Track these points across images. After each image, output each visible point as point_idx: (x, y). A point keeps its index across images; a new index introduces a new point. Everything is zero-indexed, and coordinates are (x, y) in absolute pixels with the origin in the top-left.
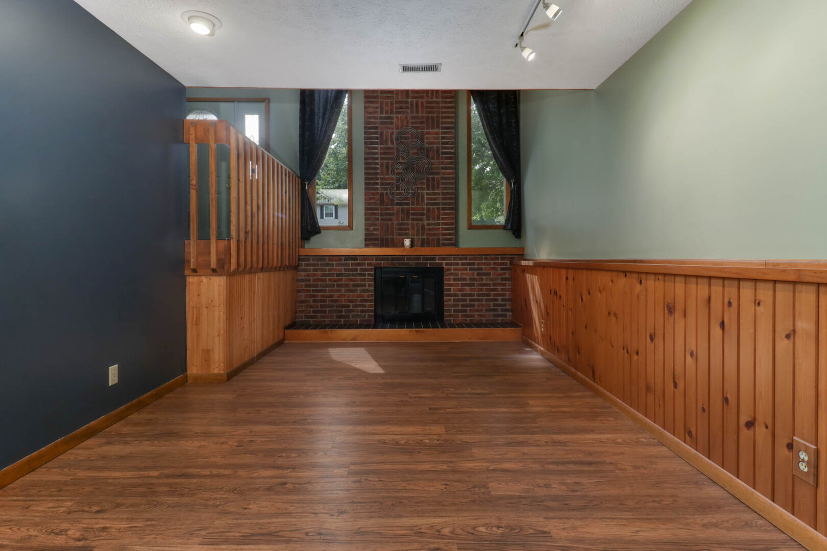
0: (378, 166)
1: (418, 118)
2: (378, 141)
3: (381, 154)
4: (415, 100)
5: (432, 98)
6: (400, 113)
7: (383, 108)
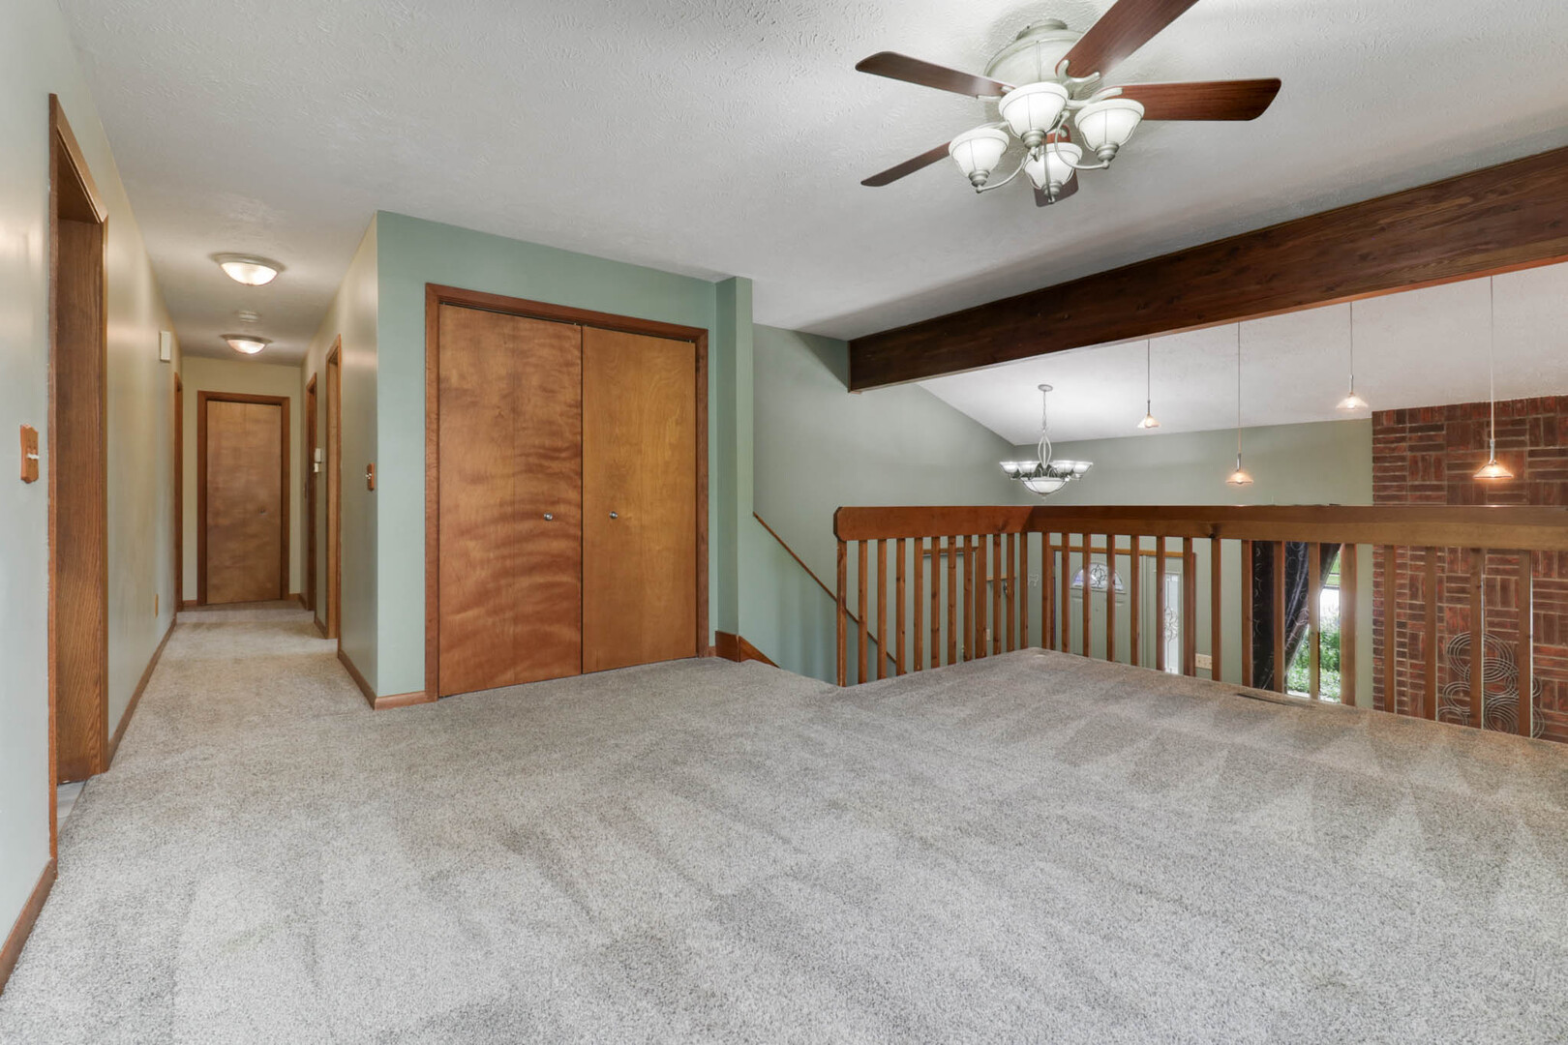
0: (1405, 699)
1: (1507, 614)
2: (1406, 650)
3: (1413, 676)
4: (1499, 577)
5: (1547, 574)
6: (1459, 600)
7: (1417, 589)
